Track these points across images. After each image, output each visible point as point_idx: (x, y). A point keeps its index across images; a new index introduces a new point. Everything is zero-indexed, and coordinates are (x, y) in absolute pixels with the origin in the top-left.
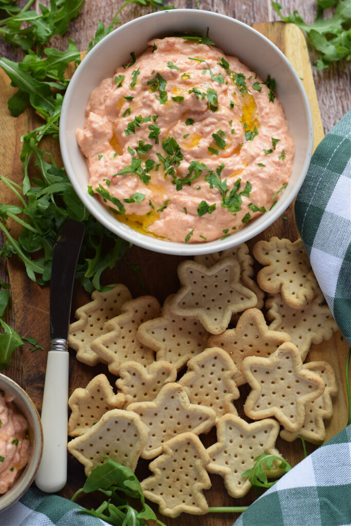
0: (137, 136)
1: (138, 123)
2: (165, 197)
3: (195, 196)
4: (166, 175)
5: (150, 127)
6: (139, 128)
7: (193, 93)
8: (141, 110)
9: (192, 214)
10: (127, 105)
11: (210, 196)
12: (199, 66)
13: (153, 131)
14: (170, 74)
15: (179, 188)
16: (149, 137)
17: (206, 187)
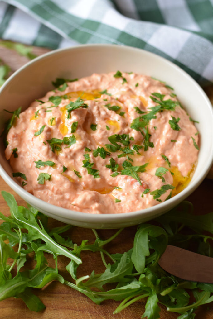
0: (101, 169)
1: (90, 164)
2: (159, 158)
3: (161, 132)
4: (138, 153)
5: (95, 155)
6: (94, 164)
7: (72, 113)
8: (77, 162)
9: (177, 137)
10: (71, 173)
11: (163, 120)
12: (42, 115)
13: (99, 153)
14: (48, 133)
15: (152, 145)
16: (104, 158)
17: (154, 122)
